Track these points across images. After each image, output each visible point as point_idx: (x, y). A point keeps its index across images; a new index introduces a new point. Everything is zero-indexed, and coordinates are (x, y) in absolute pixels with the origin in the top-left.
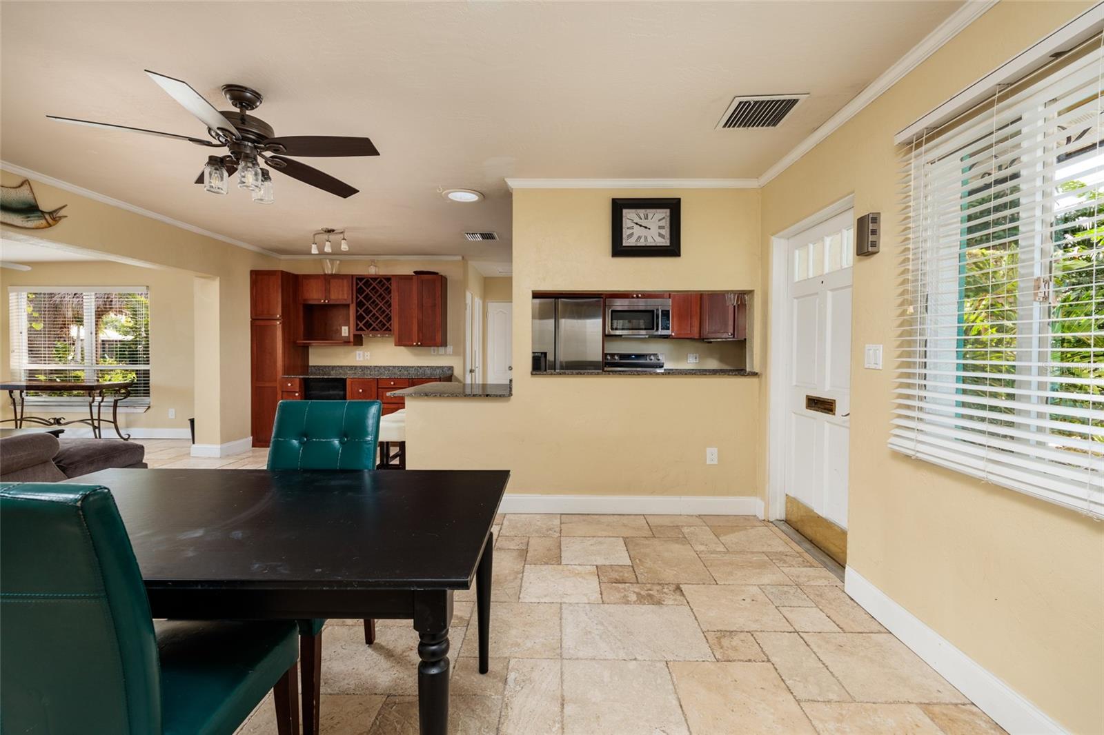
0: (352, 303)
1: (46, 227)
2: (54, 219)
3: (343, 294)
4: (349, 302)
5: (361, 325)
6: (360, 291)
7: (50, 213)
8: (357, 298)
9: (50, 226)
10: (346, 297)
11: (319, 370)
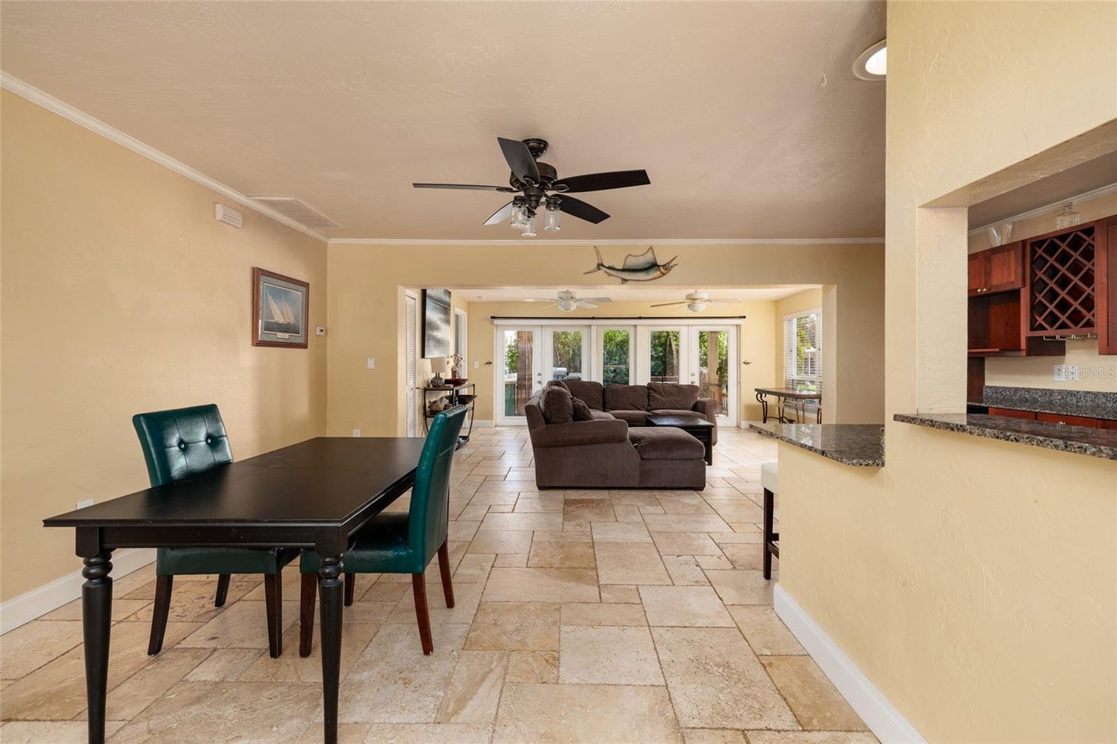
0: (1024, 285)
1: (660, 277)
2: (666, 269)
3: (1009, 274)
4: (1018, 285)
5: (1040, 320)
6: (1037, 262)
7: (664, 266)
8: (1033, 274)
9: (664, 274)
10: (1013, 278)
11: (997, 393)
